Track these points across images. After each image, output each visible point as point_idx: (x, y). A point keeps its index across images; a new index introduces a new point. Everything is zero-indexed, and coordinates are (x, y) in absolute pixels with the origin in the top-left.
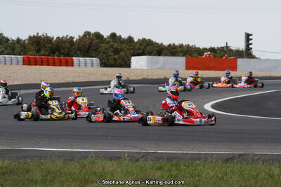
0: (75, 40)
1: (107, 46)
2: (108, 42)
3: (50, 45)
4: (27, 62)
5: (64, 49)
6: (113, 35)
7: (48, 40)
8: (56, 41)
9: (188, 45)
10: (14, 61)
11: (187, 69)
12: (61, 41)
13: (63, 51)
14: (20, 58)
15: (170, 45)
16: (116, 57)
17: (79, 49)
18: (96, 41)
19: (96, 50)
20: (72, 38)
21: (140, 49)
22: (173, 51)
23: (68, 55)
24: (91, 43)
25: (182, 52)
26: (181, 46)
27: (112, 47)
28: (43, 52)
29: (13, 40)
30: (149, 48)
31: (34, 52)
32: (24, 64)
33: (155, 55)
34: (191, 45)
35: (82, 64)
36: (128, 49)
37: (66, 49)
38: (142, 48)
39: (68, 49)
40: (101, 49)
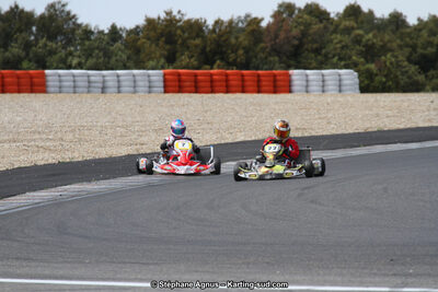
0: (264, 24)
1: (347, 39)
2: (348, 30)
3: (198, 41)
4: (174, 86)
5: (235, 51)
6: (353, 11)
7: (195, 27)
8: (214, 31)
13: (232, 57)
16: (372, 66)
17: (276, 51)
18: (317, 27)
19: (317, 51)
20: (257, 21)
24: (304, 34)
27: (358, 41)
28: (184, 59)
29: (101, 32)
32: (166, 92)
35: (315, 86)
36: (400, 47)
37: (241, 52)
39: (247, 50)
40: (330, 48)
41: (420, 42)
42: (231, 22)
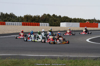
0: (40, 17)
1: (52, 19)
3: (31, 19)
4: (23, 25)
6: (54, 15)
7: (31, 17)
8: (34, 17)
9: (81, 19)
10: (19, 24)
11: (80, 27)
12: (35, 17)
14: (21, 23)
15: (74, 19)
16: (55, 23)
17: (42, 20)
18: (48, 17)
19: (48, 20)
20: (39, 16)
21: (64, 20)
22: (75, 20)
23: (38, 22)
24: (46, 18)
25: (78, 21)
26: (78, 19)
28: (29, 21)
29: (19, 17)
30: (67, 20)
31: (26, 21)
32: (22, 25)
33: (69, 22)
34: (82, 19)
35: (43, 25)
36: (59, 20)
37: (37, 20)
38: (64, 19)
39: (38, 20)
40: (49, 20)
41: (62, 20)
42: (36, 16)
